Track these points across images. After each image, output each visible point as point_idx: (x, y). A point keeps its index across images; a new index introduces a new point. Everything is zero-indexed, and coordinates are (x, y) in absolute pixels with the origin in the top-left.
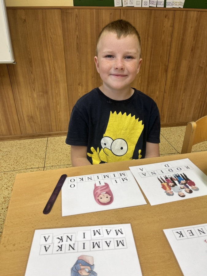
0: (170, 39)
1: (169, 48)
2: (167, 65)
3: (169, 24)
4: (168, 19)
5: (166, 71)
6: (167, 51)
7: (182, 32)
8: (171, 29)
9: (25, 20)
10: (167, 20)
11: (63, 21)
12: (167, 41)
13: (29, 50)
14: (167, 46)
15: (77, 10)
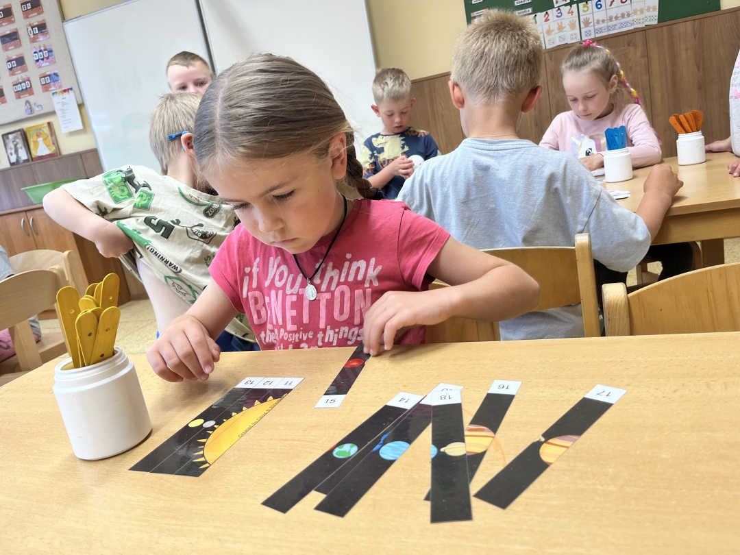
0: (645, 78)
3: (638, 54)
4: (635, 46)
7: (668, 61)
8: (644, 61)
10: (632, 49)
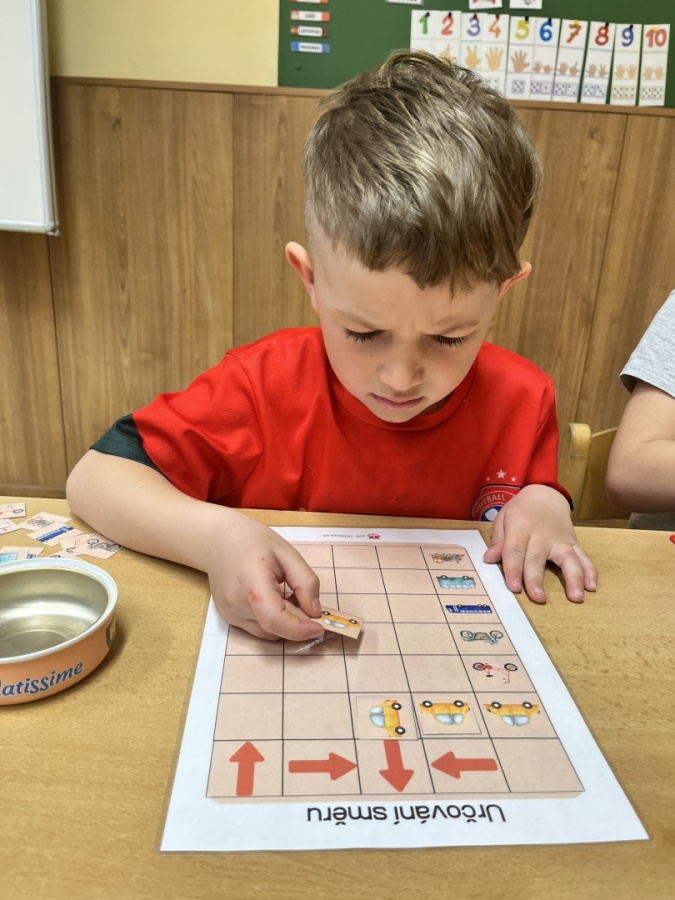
1: (600, 241)
2: (593, 298)
3: (604, 159)
4: (602, 141)
5: (589, 320)
6: (594, 251)
7: (651, 189)
8: (610, 176)
10: (595, 145)
11: (236, 131)
12: (593, 218)
13: (122, 214)
14: (595, 235)
15: (284, 99)
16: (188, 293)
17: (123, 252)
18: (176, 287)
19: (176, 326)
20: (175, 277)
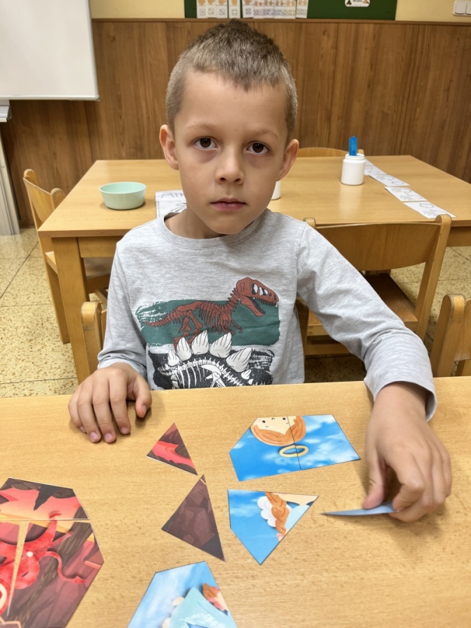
0: (332, 69)
2: (329, 108)
3: (330, 44)
4: (329, 36)
5: (329, 118)
6: (328, 87)
7: (351, 56)
8: (333, 51)
9: (114, 39)
10: (326, 38)
11: (168, 40)
13: (118, 82)
15: (189, 24)
16: (151, 118)
17: (119, 101)
18: (145, 116)
19: (146, 135)
20: (144, 111)
